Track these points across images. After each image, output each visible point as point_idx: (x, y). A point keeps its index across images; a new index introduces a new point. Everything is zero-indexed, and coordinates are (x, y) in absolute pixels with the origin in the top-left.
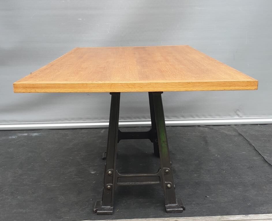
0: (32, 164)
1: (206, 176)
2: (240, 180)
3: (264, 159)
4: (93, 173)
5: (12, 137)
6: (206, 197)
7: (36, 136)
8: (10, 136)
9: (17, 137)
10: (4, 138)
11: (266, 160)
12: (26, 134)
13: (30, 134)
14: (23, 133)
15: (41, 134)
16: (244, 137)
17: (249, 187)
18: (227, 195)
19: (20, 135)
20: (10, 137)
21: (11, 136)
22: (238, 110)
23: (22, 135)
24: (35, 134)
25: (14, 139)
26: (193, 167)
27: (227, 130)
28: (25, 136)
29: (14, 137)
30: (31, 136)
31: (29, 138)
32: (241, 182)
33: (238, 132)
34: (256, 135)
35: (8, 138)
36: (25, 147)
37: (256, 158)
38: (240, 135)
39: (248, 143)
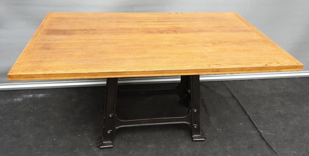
7: (41, 98)
8: (15, 98)
10: (9, 101)
12: (31, 96)
13: (35, 94)
14: (28, 94)
15: (46, 95)
19: (25, 96)
20: (15, 100)
21: (16, 98)
23: (27, 97)
24: (41, 95)
25: (19, 103)
27: (221, 88)
28: (31, 99)
29: (19, 100)
30: (37, 98)
31: (34, 101)
33: (231, 93)
34: (247, 95)
35: (14, 101)
36: (31, 117)
37: (253, 132)
38: (233, 96)
39: (243, 109)
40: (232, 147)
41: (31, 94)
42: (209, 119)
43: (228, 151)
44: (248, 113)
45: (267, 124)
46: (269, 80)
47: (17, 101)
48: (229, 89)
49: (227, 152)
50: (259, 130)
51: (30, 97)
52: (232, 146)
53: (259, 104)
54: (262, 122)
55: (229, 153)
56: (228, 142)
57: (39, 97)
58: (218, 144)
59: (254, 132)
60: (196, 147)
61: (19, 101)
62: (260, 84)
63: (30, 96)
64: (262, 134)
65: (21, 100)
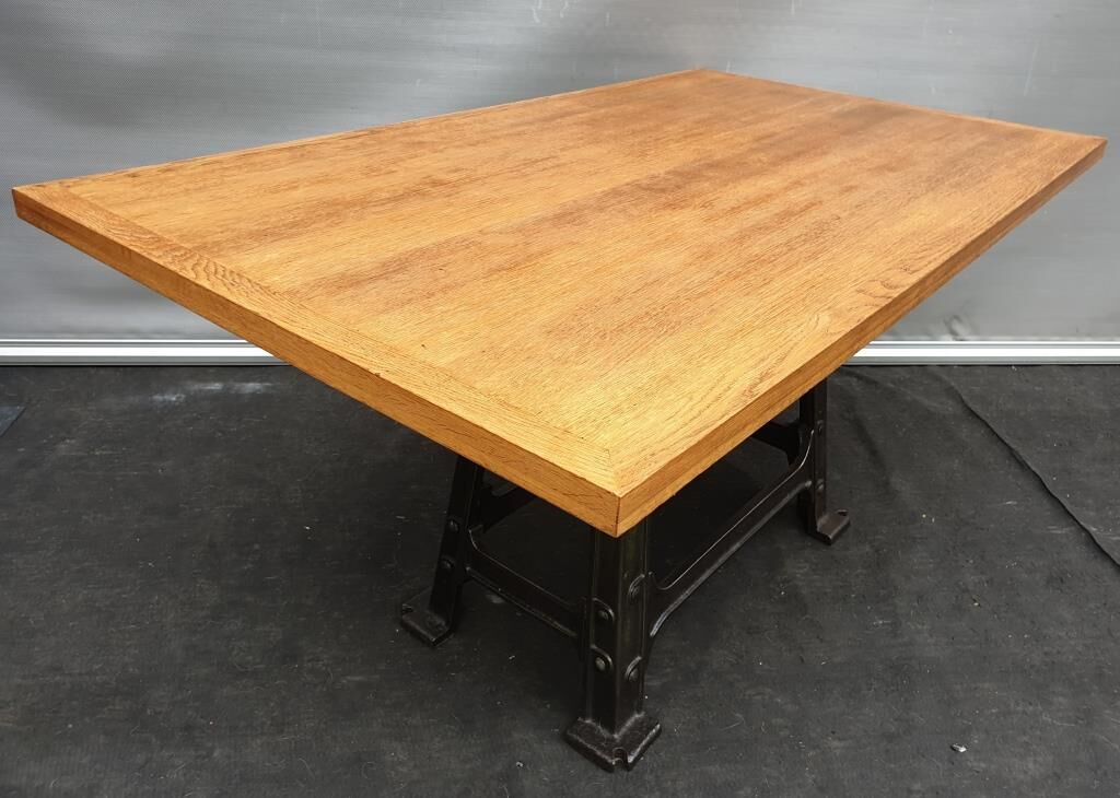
0: (257, 546)
1: (919, 627)
2: (1046, 649)
3: (1094, 541)
4: (496, 600)
5: (166, 397)
6: (953, 749)
7: (254, 395)
8: (156, 393)
9: (183, 396)
10: (134, 399)
11: (1103, 546)
12: (217, 386)
13: (231, 383)
14: (206, 381)
15: (273, 388)
16: (988, 426)
17: (1093, 694)
18: (1026, 739)
19: (195, 387)
20: (158, 398)
21: (163, 393)
22: (957, 317)
23: (200, 391)
24: (251, 387)
25: (171, 409)
26: (857, 576)
27: (921, 388)
28: (215, 397)
29: (174, 399)
30: (239, 396)
31: (229, 405)
32: (1053, 663)
33: (963, 401)
34: (1022, 414)
35: (152, 402)
36: (218, 455)
37: (1059, 532)
38: (973, 413)
39: (1012, 454)
40: (984, 578)
41: (215, 381)
42: (887, 483)
43: (970, 588)
44: (1034, 468)
45: (1110, 509)
46: (1097, 368)
47: (164, 401)
48: (952, 388)
49: (966, 591)
50: (1082, 523)
51: (212, 390)
52: (982, 573)
53: (1071, 443)
54: (1090, 501)
55: (974, 597)
56: (967, 561)
57: (247, 391)
58: (931, 566)
59: (1061, 531)
60: (847, 571)
61: (170, 402)
62: (1065, 379)
63: (213, 388)
64: (1095, 538)
65: (181, 400)
